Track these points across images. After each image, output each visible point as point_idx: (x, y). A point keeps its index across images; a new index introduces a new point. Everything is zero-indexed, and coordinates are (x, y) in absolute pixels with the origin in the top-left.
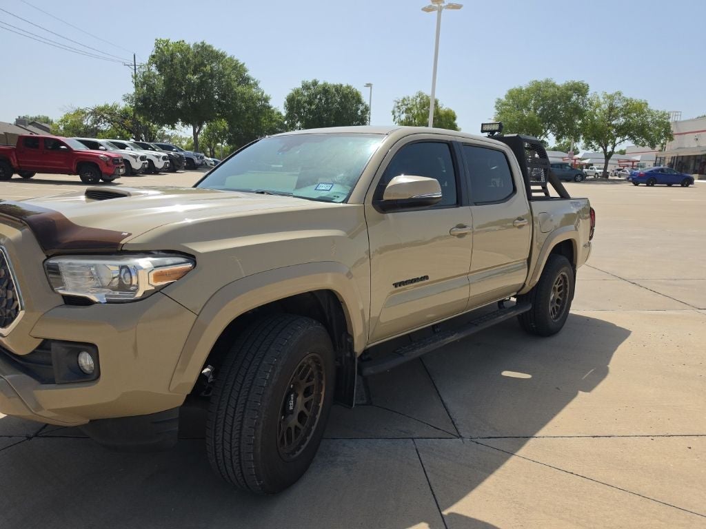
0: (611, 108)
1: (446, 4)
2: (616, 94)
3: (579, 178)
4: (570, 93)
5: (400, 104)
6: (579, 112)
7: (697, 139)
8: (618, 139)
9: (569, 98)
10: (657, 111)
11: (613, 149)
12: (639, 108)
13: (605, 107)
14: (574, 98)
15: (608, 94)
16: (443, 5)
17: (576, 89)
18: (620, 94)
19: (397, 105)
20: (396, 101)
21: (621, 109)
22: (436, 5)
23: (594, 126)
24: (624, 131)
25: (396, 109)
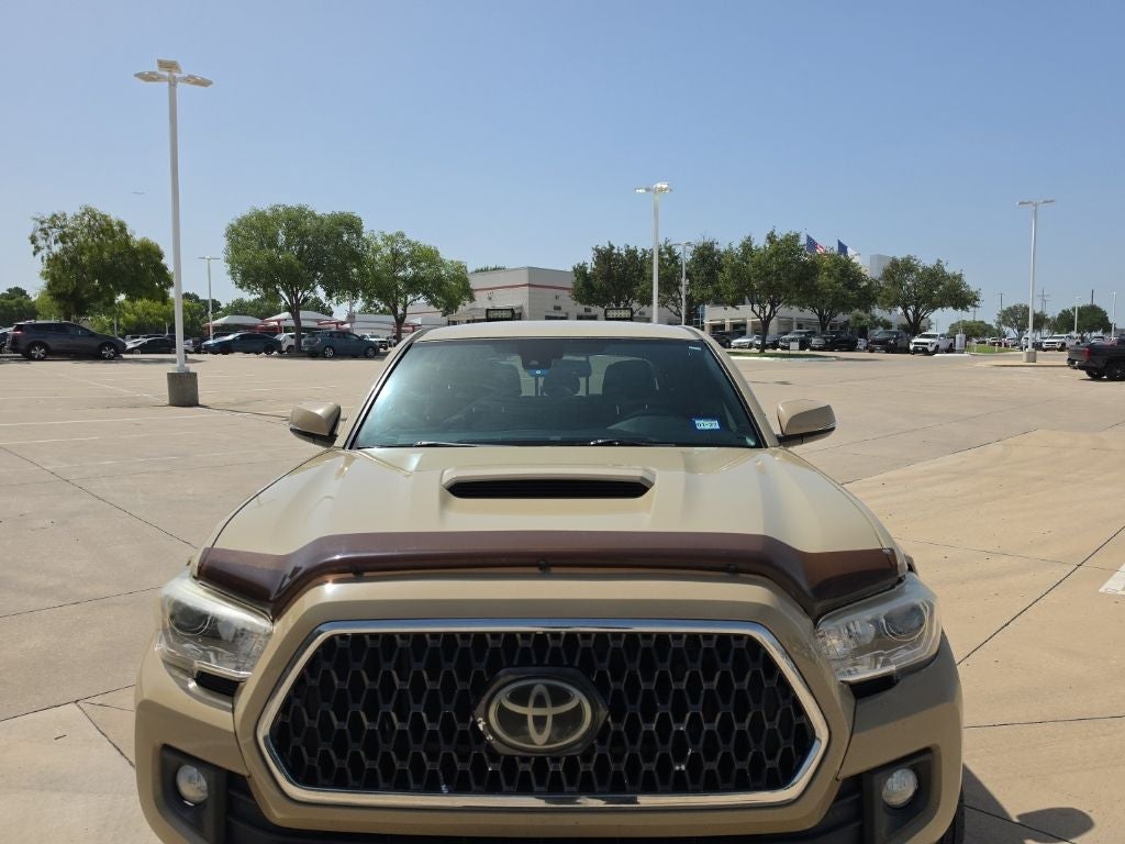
0: (396, 254)
1: (185, 74)
2: (397, 234)
3: (371, 352)
4: (341, 229)
5: (46, 225)
6: (357, 258)
7: (490, 299)
8: (410, 298)
9: (340, 236)
10: (452, 262)
11: (405, 310)
12: (431, 257)
13: (387, 251)
14: (345, 238)
15: (388, 233)
16: (177, 75)
17: (347, 225)
18: (403, 236)
19: (40, 226)
20: (36, 219)
21: (408, 256)
22: (167, 74)
23: (378, 278)
24: (414, 285)
25: (38, 234)
